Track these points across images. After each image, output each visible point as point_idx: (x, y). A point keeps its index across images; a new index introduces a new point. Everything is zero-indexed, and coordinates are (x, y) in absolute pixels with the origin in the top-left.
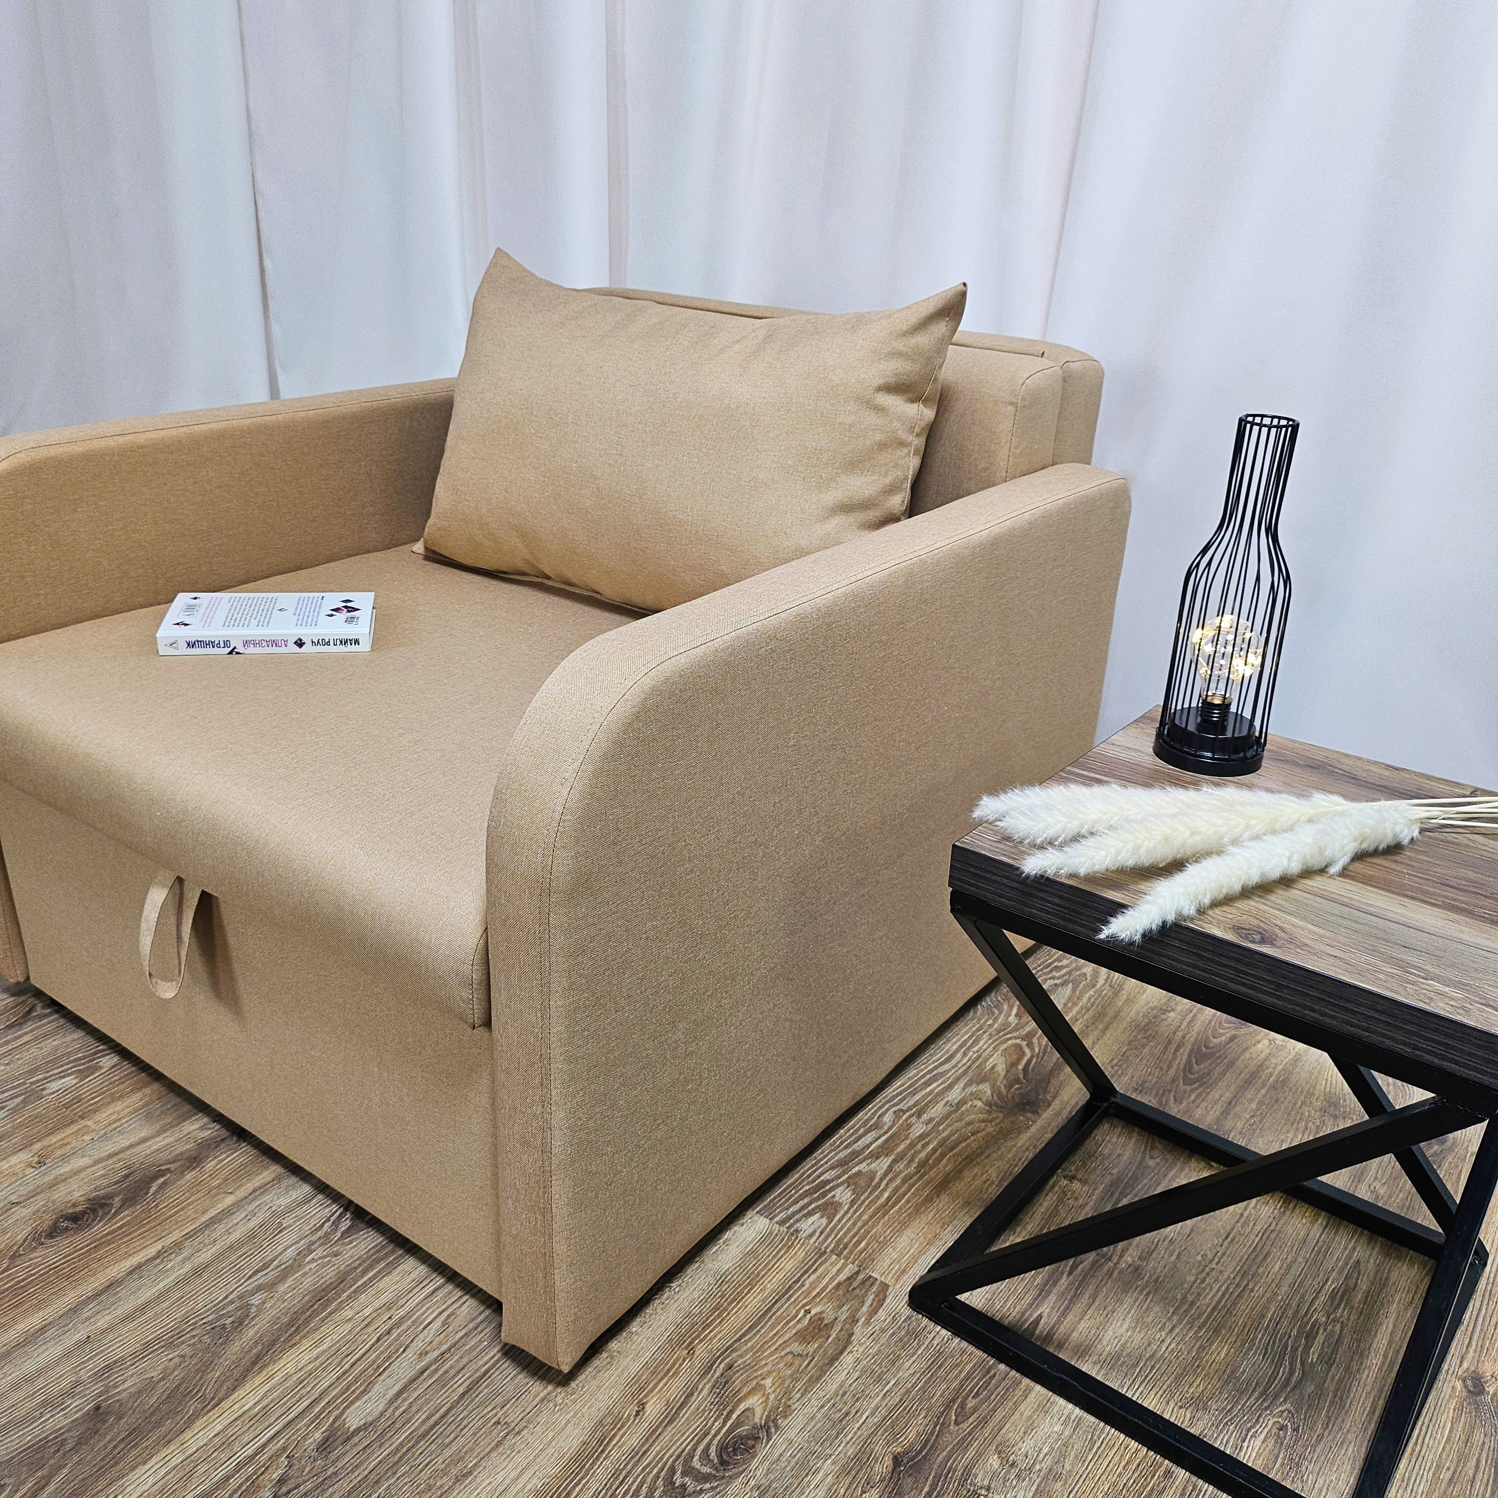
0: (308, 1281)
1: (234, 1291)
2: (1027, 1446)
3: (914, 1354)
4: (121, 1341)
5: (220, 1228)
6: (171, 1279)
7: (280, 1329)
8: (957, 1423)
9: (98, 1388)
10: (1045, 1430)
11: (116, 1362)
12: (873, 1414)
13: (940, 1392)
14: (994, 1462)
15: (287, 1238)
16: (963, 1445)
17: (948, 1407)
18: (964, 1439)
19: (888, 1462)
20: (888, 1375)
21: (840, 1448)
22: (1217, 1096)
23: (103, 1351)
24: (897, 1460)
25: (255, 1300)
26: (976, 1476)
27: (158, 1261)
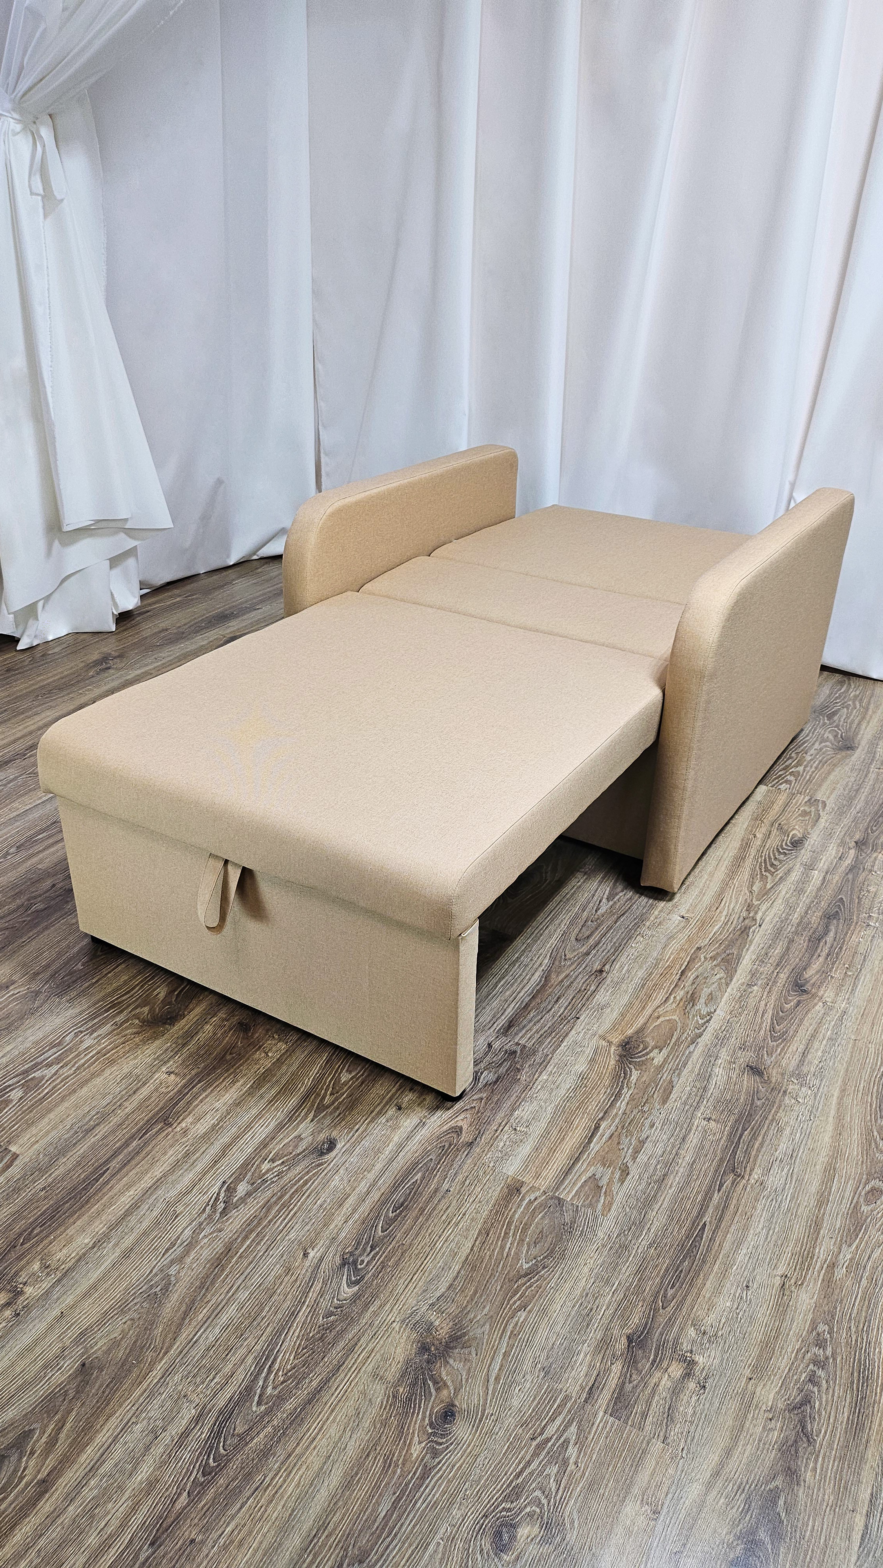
0: (206, 1254)
1: (155, 1266)
2: (711, 1319)
3: (627, 1261)
4: (86, 1313)
5: (133, 1220)
6: (109, 1261)
7: (195, 1291)
8: (663, 1308)
9: (80, 1350)
10: (721, 1306)
11: (86, 1329)
12: (608, 1308)
13: (649, 1287)
14: (692, 1332)
15: (182, 1222)
16: (670, 1322)
17: (656, 1297)
18: (670, 1319)
19: (624, 1340)
20: (613, 1278)
21: (591, 1335)
22: (795, 1049)
23: (75, 1322)
24: (630, 1339)
25: (173, 1271)
26: (682, 1343)
27: (95, 1249)
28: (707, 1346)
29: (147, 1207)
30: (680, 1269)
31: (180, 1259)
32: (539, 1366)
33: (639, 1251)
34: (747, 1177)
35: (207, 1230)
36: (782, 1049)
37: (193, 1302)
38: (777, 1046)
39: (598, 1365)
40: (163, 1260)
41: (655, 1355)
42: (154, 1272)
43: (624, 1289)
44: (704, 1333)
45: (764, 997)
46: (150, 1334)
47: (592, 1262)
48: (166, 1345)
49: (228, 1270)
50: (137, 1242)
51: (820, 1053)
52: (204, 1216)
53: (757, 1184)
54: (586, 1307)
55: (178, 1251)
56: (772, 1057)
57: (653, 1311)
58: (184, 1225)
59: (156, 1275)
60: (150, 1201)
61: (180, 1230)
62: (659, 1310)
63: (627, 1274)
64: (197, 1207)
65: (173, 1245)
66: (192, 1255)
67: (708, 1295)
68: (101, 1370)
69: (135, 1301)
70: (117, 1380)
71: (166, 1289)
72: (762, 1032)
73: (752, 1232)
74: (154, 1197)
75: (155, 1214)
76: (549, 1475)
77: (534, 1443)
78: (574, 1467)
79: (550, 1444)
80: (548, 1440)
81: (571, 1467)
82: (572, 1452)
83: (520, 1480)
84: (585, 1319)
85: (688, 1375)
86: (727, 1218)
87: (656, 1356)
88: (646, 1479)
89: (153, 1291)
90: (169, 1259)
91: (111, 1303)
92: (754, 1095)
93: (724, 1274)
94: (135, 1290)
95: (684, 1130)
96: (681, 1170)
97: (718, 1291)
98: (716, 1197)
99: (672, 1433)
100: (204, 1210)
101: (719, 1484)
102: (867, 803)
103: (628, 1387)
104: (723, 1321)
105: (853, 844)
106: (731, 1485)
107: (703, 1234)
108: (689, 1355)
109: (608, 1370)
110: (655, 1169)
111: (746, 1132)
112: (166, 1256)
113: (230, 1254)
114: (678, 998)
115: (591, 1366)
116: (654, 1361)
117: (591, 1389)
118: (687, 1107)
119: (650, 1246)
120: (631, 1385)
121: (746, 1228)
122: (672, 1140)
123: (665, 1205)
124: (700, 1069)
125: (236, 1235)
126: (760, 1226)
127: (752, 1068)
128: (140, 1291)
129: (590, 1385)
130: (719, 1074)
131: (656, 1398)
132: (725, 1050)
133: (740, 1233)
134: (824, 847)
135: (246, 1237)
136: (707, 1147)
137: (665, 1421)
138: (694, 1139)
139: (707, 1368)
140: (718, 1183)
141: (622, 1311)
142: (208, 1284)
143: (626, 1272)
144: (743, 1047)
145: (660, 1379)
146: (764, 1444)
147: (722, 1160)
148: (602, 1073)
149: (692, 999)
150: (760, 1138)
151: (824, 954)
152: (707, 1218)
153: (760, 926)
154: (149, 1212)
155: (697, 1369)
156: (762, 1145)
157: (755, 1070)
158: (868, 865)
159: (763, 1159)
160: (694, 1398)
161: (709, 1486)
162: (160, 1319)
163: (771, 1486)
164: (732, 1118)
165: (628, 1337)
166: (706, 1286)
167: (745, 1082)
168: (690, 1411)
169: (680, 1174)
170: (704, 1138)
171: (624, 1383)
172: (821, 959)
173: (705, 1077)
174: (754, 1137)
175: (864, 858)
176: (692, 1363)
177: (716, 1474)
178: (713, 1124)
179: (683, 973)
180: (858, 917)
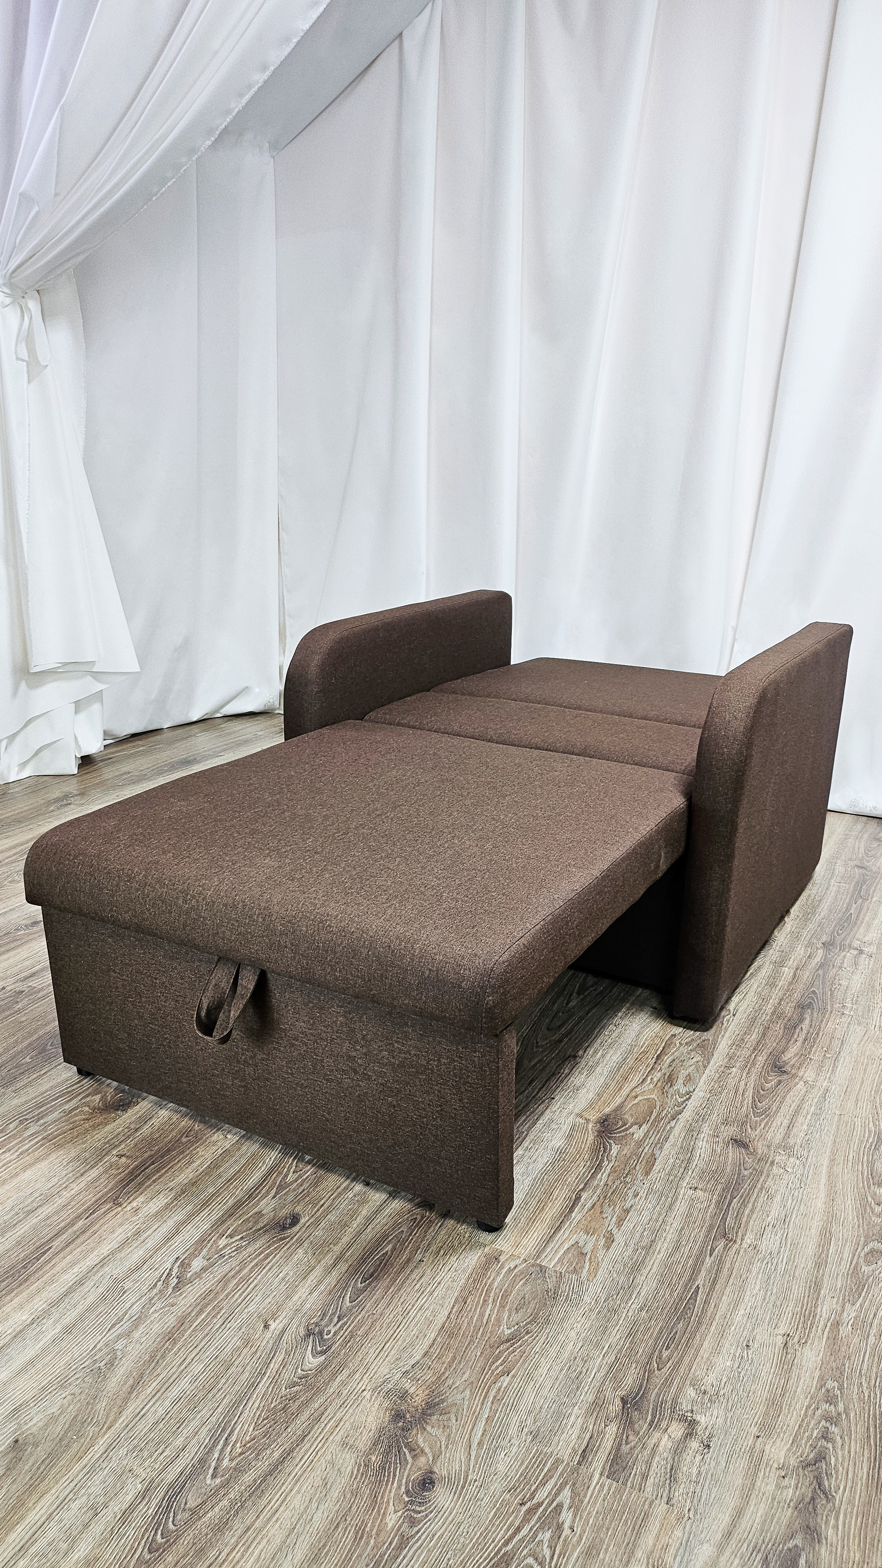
28: (709, 1405)
29: (92, 1284)
30: (674, 1331)
31: (128, 1334)
32: (526, 1430)
33: (630, 1314)
34: (739, 1241)
35: (159, 1305)
36: (767, 1123)
37: (141, 1376)
38: (761, 1121)
39: (591, 1427)
40: (107, 1336)
41: (652, 1415)
42: (98, 1347)
43: (615, 1351)
44: (705, 1393)
45: (743, 1078)
46: (92, 1408)
47: (579, 1326)
48: (110, 1419)
49: (180, 1343)
50: (81, 1318)
51: (805, 1127)
52: (155, 1291)
53: (751, 1248)
54: (575, 1371)
55: (125, 1325)
56: (756, 1130)
57: (648, 1374)
58: (133, 1300)
59: (100, 1350)
60: (96, 1278)
61: (128, 1305)
62: (654, 1371)
63: (618, 1337)
64: (148, 1283)
65: (120, 1320)
66: (141, 1329)
67: (706, 1356)
68: (36, 1445)
69: (77, 1376)
70: (52, 1457)
71: (111, 1364)
72: (744, 1109)
73: (748, 1293)
74: (100, 1275)
75: (100, 1290)
76: (542, 1541)
77: (524, 1508)
78: (570, 1531)
79: (541, 1509)
80: (540, 1505)
81: (567, 1531)
82: (566, 1517)
83: (510, 1547)
84: (576, 1382)
85: (689, 1434)
86: (721, 1281)
87: (654, 1417)
88: (651, 1542)
89: (97, 1365)
90: (115, 1334)
91: (50, 1378)
92: (741, 1164)
93: (722, 1334)
94: (77, 1365)
95: (669, 1199)
96: (669, 1236)
97: (716, 1350)
98: (708, 1261)
99: (676, 1494)
100: (155, 1285)
101: (733, 1543)
102: (830, 911)
103: (625, 1448)
104: (724, 1380)
105: (821, 945)
106: (745, 1545)
107: (696, 1296)
108: (689, 1414)
109: (602, 1433)
110: (642, 1236)
111: (735, 1200)
112: (111, 1332)
113: (183, 1327)
114: (655, 1079)
115: (583, 1430)
116: (652, 1421)
117: (584, 1451)
118: (671, 1178)
119: (641, 1309)
120: (629, 1446)
121: (742, 1289)
122: (658, 1208)
123: (654, 1269)
124: (682, 1143)
125: (190, 1309)
126: (757, 1288)
127: (736, 1141)
128: (83, 1366)
129: (583, 1448)
130: (703, 1147)
131: (657, 1459)
132: (707, 1125)
133: (736, 1294)
134: (792, 948)
135: (201, 1311)
136: (696, 1214)
137: (668, 1481)
138: (681, 1207)
139: (709, 1428)
140: (709, 1248)
141: (614, 1371)
142: (158, 1358)
143: (615, 1336)
144: (726, 1122)
145: (660, 1439)
146: (779, 1502)
147: (711, 1227)
148: (581, 1148)
149: (670, 1080)
150: (750, 1205)
151: (801, 1039)
152: (700, 1281)
153: (734, 1015)
154: (94, 1288)
155: (699, 1429)
156: (752, 1211)
157: (739, 1143)
158: (838, 963)
159: (754, 1224)
160: (699, 1458)
161: (721, 1548)
162: (104, 1393)
163: (790, 1545)
164: (719, 1187)
165: (622, 1399)
166: (704, 1346)
167: (731, 1154)
168: (695, 1471)
169: (668, 1240)
170: (691, 1207)
171: (620, 1445)
172: (799, 1044)
173: (687, 1151)
174: (744, 1204)
175: (833, 957)
176: (693, 1423)
177: (728, 1535)
178: (699, 1193)
179: (658, 1057)
180: (832, 1007)
